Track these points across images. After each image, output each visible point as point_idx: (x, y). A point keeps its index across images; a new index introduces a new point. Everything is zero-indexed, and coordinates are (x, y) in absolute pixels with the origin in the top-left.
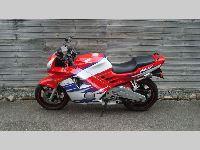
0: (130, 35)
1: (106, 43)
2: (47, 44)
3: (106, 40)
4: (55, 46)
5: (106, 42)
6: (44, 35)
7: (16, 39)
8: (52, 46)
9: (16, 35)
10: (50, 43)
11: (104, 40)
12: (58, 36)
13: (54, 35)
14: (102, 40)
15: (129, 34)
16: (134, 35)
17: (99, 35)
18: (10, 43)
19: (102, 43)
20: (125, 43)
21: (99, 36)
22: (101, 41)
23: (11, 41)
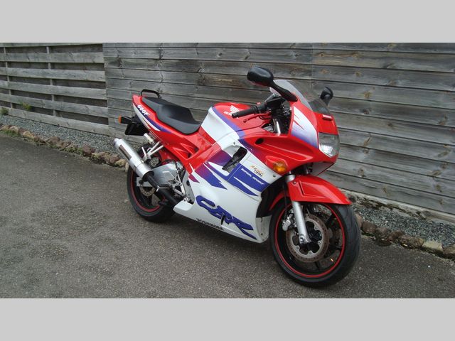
0: (366, 58)
1: (310, 75)
2: (203, 71)
3: (310, 69)
4: (215, 76)
5: (309, 73)
6: (199, 52)
7: (160, 59)
8: (210, 76)
9: (160, 52)
10: (208, 71)
11: (306, 68)
12: (220, 54)
13: (214, 52)
14: (301, 67)
15: (365, 54)
16: (375, 58)
17: (296, 55)
18: (151, 66)
19: (303, 75)
20: (353, 78)
21: (295, 57)
22: (299, 70)
23: (153, 62)
